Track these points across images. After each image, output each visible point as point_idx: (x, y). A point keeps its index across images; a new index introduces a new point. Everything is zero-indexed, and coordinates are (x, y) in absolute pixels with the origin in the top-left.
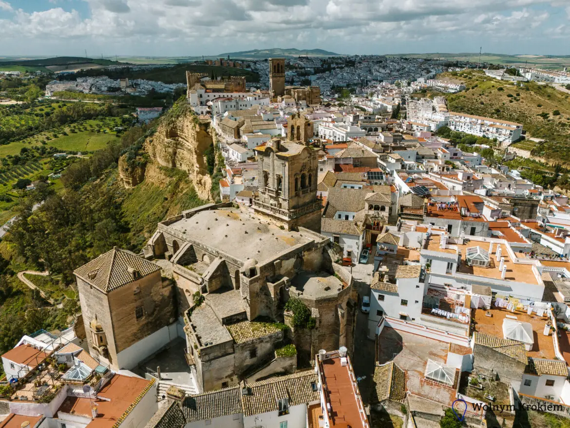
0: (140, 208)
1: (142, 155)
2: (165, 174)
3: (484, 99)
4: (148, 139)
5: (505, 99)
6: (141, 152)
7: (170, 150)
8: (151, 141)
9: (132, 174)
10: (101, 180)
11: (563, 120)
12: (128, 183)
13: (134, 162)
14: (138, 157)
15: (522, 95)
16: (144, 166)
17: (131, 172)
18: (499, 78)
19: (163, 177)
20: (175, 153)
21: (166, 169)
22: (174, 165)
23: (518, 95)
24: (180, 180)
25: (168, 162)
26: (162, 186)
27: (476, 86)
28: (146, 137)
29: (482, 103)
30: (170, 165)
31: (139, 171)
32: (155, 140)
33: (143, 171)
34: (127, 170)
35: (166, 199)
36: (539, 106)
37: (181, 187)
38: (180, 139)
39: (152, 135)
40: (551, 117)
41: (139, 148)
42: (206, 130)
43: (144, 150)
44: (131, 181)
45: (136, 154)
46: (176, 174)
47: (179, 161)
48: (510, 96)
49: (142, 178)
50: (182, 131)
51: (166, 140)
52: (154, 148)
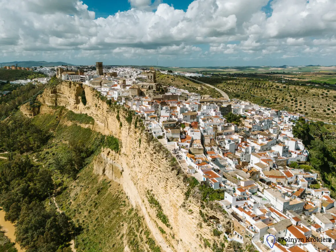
0: (43, 123)
1: (37, 102)
2: (52, 109)
3: (163, 81)
4: (39, 96)
5: (171, 81)
6: (36, 101)
7: (54, 98)
8: (41, 96)
9: (33, 111)
10: (10, 117)
11: (190, 86)
12: (31, 115)
13: (34, 106)
14: (35, 104)
15: (176, 79)
16: (39, 107)
17: (33, 110)
18: (167, 74)
19: (51, 110)
20: (56, 100)
21: (52, 107)
22: (56, 104)
23: (175, 79)
24: (62, 109)
25: (53, 103)
26: (51, 113)
27: (159, 77)
28: (38, 95)
29: (163, 82)
30: (55, 105)
31: (37, 109)
32: (44, 95)
33: (39, 109)
34: (30, 109)
35: (57, 117)
36: (182, 82)
37: (63, 112)
38: (58, 94)
39: (41, 93)
40: (186, 86)
41: (35, 100)
42: (81, 86)
43: (37, 100)
44: (32, 114)
45: (34, 102)
46: (58, 108)
47: (59, 102)
48: (172, 79)
49: (38, 112)
50: (60, 90)
51: (51, 95)
52: (44, 99)
